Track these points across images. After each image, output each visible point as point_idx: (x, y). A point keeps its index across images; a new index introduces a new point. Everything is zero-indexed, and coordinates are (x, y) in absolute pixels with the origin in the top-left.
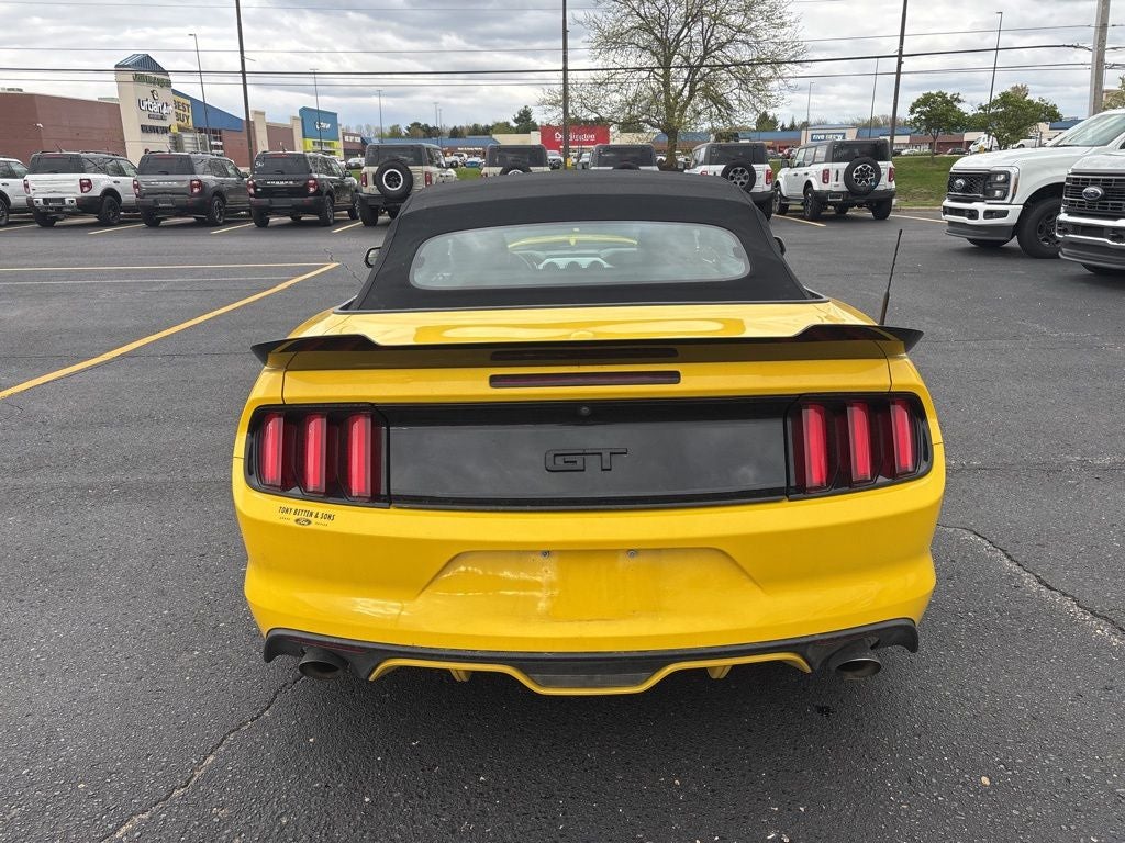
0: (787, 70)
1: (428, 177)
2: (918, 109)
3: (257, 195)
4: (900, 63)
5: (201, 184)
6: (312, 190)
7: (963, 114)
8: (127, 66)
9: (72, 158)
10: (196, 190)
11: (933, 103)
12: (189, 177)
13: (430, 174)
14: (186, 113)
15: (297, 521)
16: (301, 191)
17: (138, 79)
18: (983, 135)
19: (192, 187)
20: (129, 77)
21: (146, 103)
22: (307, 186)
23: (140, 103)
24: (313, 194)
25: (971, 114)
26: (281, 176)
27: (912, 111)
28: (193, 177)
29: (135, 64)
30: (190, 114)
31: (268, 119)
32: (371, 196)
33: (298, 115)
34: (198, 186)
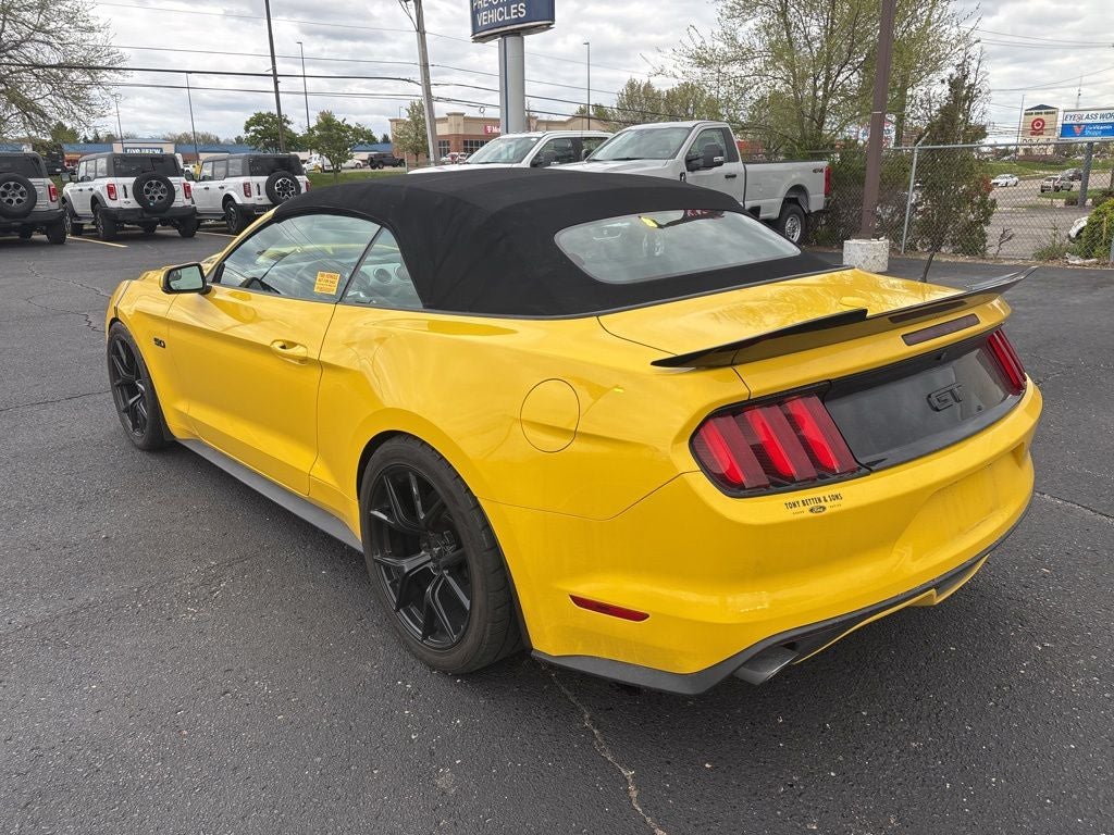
0: (106, 77)
2: (253, 128)
4: (276, 83)
7: (295, 134)
11: (266, 122)
15: (811, 510)
18: (316, 155)
25: (301, 135)
27: (247, 130)
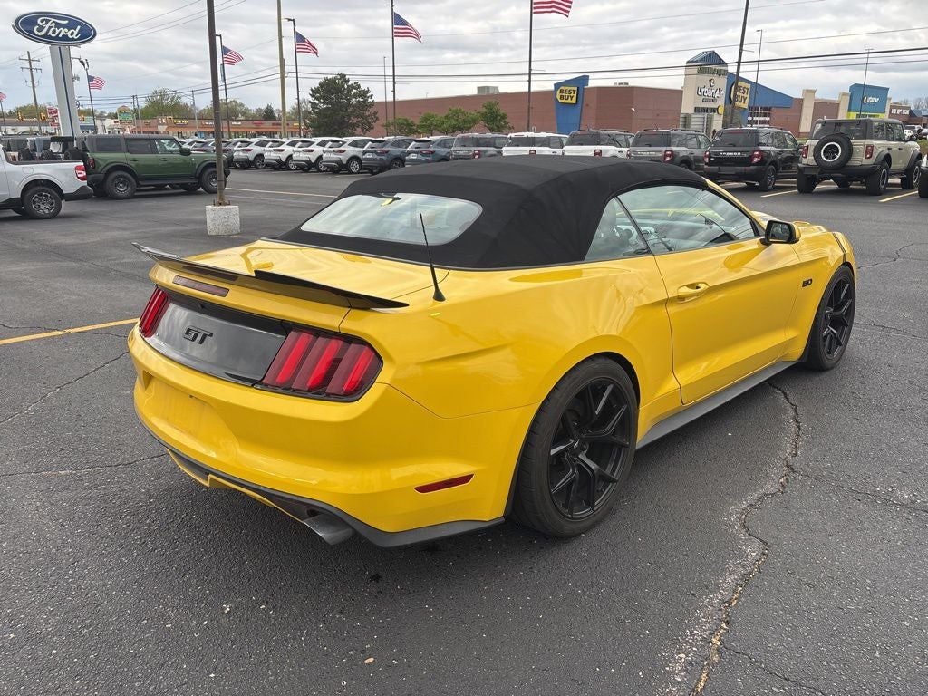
1: (869, 151)
3: (710, 163)
5: (673, 154)
6: (756, 160)
8: (696, 61)
9: (594, 134)
10: (668, 159)
12: (664, 149)
13: (872, 147)
14: (745, 95)
16: (747, 161)
17: (702, 71)
19: (666, 156)
20: (695, 70)
21: (703, 90)
22: (751, 157)
23: (699, 89)
24: (757, 164)
26: (733, 148)
28: (668, 148)
29: (702, 60)
30: (748, 96)
31: (818, 96)
32: (809, 167)
33: (848, 91)
34: (670, 156)
